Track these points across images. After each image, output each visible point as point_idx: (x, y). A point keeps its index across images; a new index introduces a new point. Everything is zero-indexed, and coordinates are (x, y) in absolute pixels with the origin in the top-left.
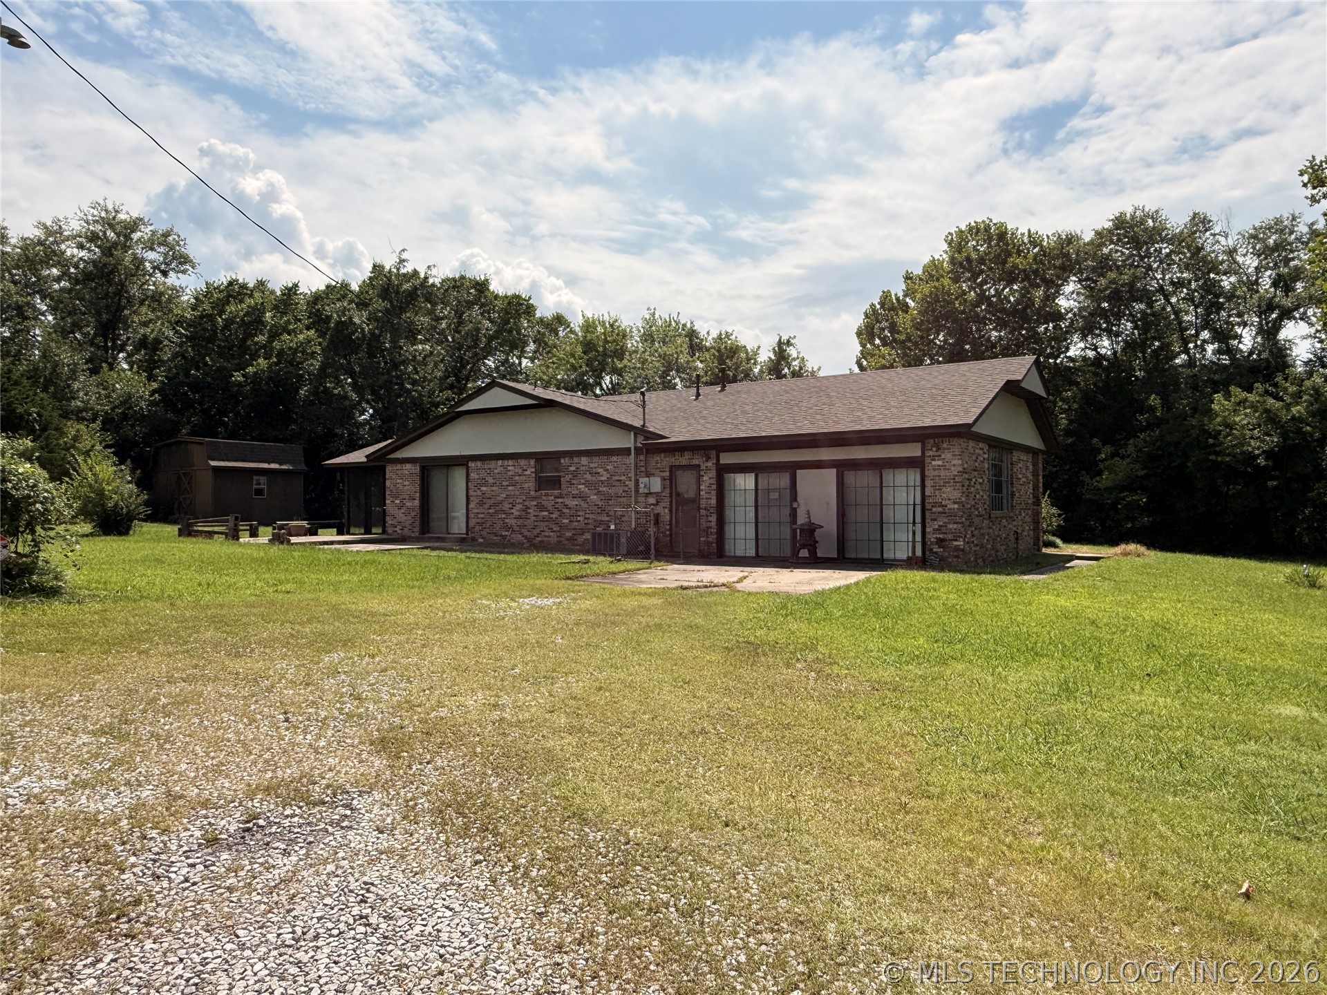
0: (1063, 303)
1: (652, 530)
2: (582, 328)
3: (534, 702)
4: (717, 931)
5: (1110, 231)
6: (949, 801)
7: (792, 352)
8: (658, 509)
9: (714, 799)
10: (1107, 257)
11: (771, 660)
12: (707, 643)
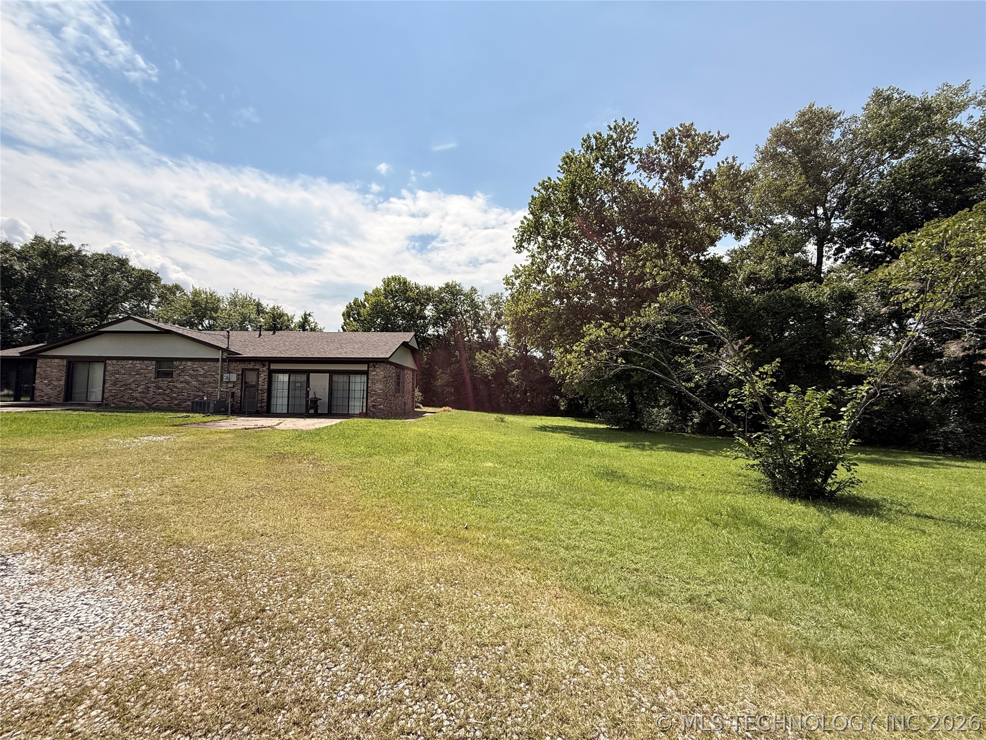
0: (427, 313)
1: (230, 400)
2: (192, 294)
3: (149, 491)
4: (253, 582)
5: (444, 289)
6: (366, 511)
7: (311, 319)
8: (234, 390)
9: (257, 526)
10: (443, 298)
11: (291, 461)
12: (258, 455)
